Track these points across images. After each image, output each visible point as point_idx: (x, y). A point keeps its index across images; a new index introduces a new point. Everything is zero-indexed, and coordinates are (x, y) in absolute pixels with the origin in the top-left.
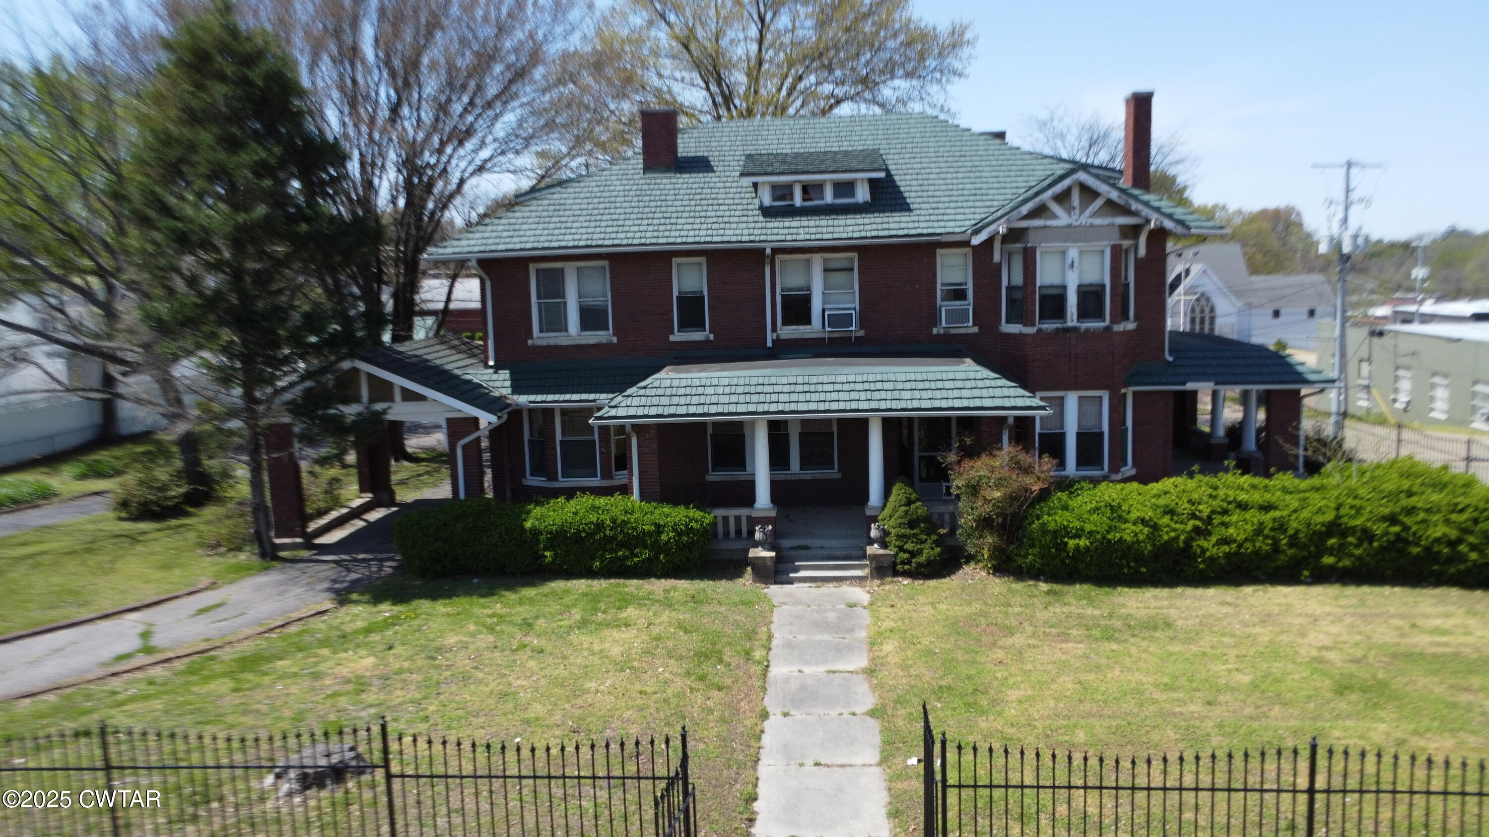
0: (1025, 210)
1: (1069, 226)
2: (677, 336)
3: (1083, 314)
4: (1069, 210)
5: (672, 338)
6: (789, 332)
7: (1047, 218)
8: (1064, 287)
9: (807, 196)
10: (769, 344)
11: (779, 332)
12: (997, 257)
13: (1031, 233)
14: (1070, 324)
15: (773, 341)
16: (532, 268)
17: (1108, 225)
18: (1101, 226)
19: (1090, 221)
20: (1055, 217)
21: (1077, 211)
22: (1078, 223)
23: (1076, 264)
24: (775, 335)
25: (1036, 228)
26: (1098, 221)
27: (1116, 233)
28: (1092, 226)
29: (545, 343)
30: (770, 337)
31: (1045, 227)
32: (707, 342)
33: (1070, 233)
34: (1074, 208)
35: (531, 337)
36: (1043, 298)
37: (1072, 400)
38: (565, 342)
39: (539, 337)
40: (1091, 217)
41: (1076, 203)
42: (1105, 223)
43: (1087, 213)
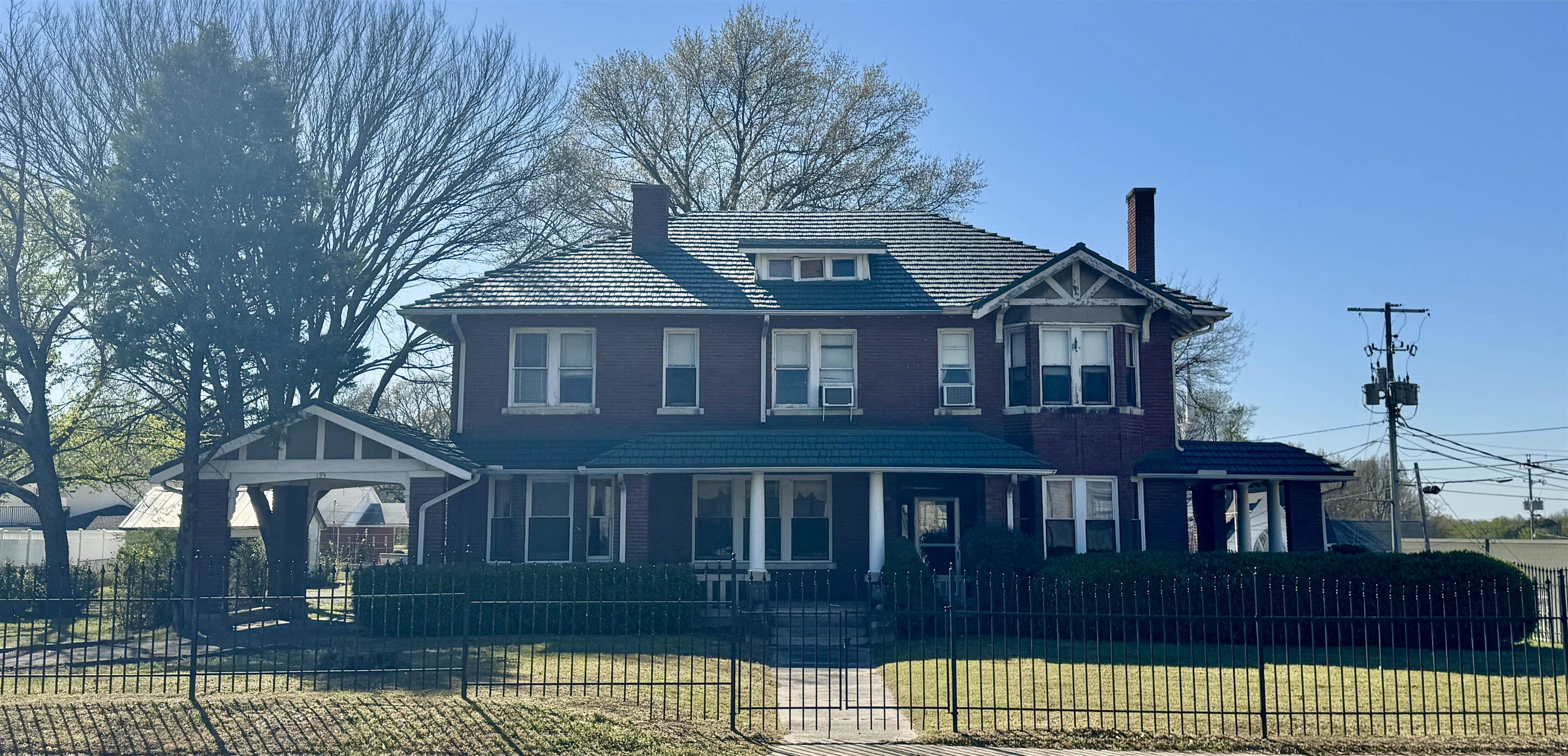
0: (1026, 286)
1: (1072, 305)
2: (666, 410)
3: (1088, 396)
4: (1071, 290)
5: (660, 411)
6: (784, 409)
7: (1049, 297)
8: (1068, 368)
9: (806, 272)
10: (763, 420)
11: (774, 408)
12: (999, 337)
13: (1032, 311)
14: (1075, 405)
15: (767, 417)
16: (514, 330)
17: (1110, 306)
18: (1102, 306)
19: (1092, 301)
20: (1057, 296)
21: (1079, 292)
22: (1079, 303)
23: (1079, 345)
24: (769, 411)
25: (1038, 306)
26: (1100, 302)
27: (1118, 314)
28: (1093, 306)
29: (520, 413)
30: (764, 413)
31: (1048, 305)
32: (697, 416)
33: (1073, 314)
34: (1075, 288)
35: (506, 406)
36: (1047, 379)
37: (1080, 483)
38: (543, 412)
39: (514, 406)
40: (1092, 297)
41: (1077, 284)
42: (1107, 304)
43: (1088, 293)
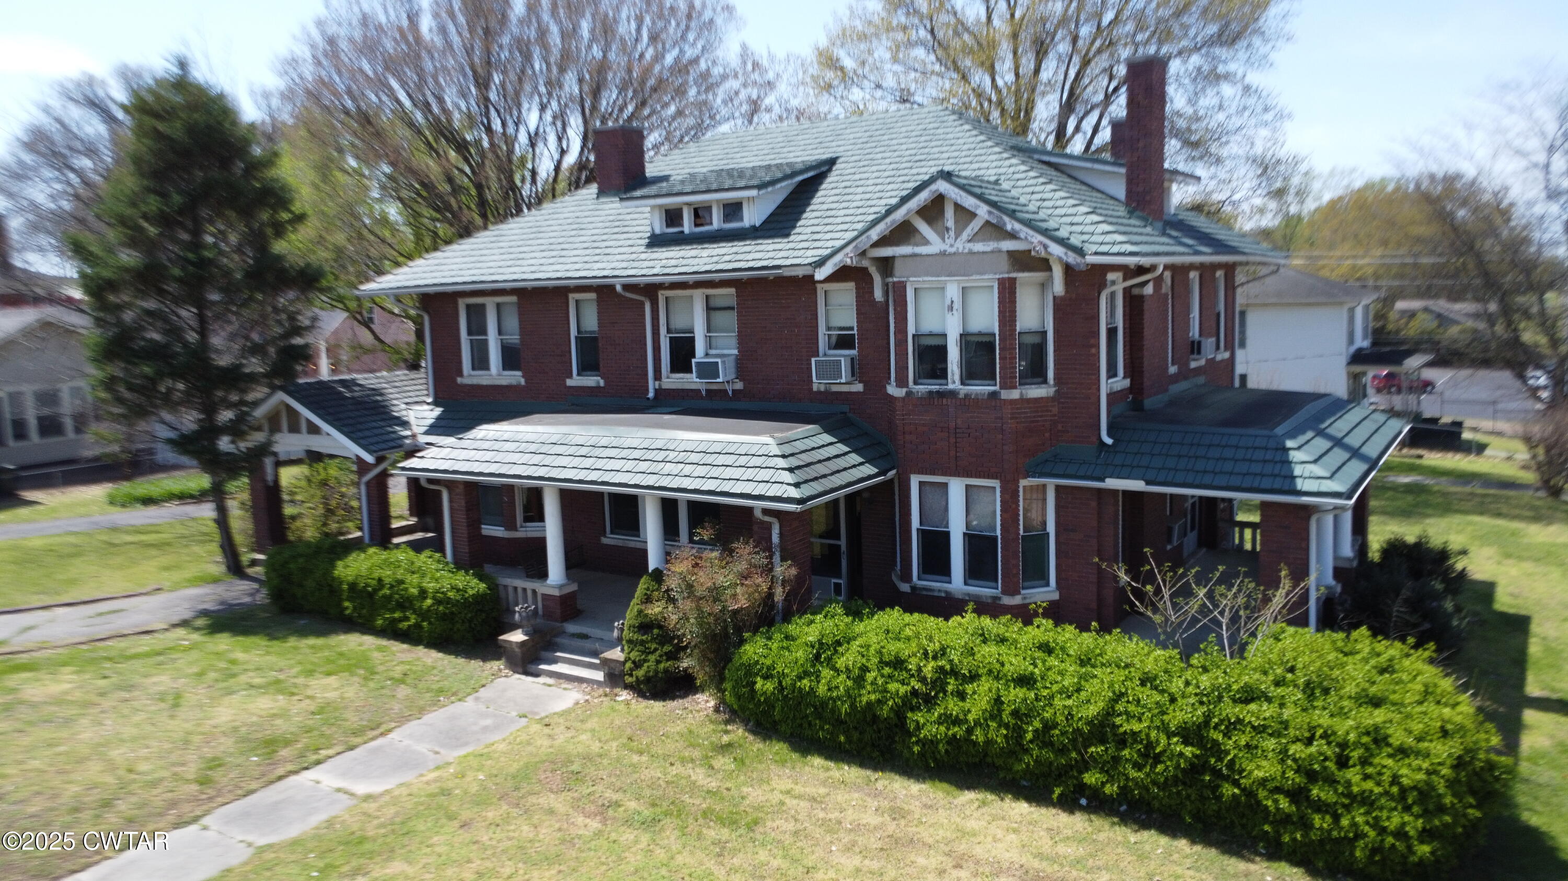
0: (874, 235)
1: (943, 254)
2: (576, 381)
3: (969, 375)
4: (942, 232)
5: (569, 382)
6: (674, 381)
7: (917, 245)
8: (944, 336)
9: (699, 221)
10: (651, 395)
11: (664, 380)
12: (878, 295)
14: (951, 386)
15: (656, 390)
16: (462, 303)
17: (992, 252)
18: (984, 253)
19: (970, 246)
20: (926, 242)
21: (952, 233)
22: (953, 250)
23: (955, 306)
24: (657, 383)
25: (904, 256)
26: (979, 247)
27: (1004, 263)
28: (971, 253)
29: (475, 381)
30: (652, 385)
31: (914, 255)
32: (598, 388)
33: (945, 263)
34: (948, 229)
35: (461, 375)
36: (918, 349)
37: (957, 488)
38: (485, 381)
39: (469, 376)
40: (969, 241)
41: (950, 223)
42: (988, 249)
43: (965, 235)
